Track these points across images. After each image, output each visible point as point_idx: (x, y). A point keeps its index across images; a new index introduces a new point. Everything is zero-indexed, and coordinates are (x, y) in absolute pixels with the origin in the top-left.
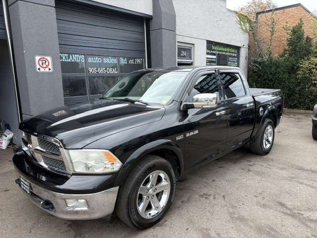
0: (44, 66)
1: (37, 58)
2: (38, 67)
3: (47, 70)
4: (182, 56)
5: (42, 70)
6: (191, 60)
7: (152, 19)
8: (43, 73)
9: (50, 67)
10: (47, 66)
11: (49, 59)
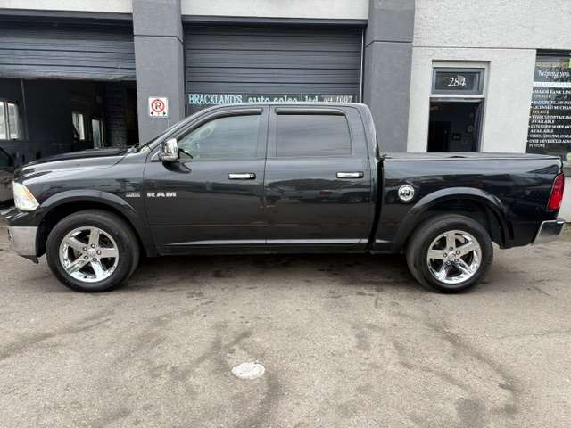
0: (158, 109)
1: (151, 100)
2: (151, 110)
3: (161, 114)
4: (451, 88)
5: (155, 114)
6: (481, 93)
7: (366, 26)
8: (156, 118)
9: (166, 110)
10: (162, 110)
11: (164, 100)
